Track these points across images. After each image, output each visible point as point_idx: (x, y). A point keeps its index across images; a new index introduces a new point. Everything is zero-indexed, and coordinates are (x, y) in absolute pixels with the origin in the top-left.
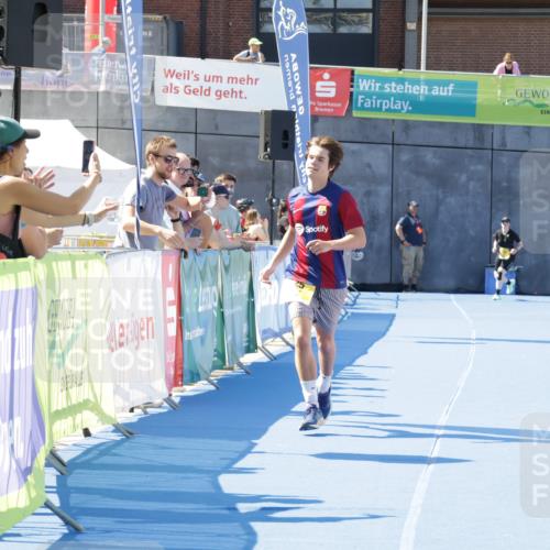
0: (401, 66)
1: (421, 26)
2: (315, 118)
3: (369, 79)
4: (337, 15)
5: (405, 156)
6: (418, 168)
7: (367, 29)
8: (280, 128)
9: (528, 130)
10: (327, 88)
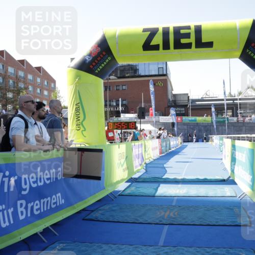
0: (188, 116)
1: (190, 112)
2: (178, 123)
3: (184, 118)
4: (180, 111)
5: (189, 127)
6: (190, 128)
7: (184, 112)
8: (173, 124)
9: (203, 123)
10: (179, 119)
